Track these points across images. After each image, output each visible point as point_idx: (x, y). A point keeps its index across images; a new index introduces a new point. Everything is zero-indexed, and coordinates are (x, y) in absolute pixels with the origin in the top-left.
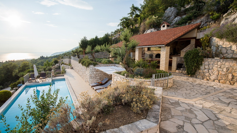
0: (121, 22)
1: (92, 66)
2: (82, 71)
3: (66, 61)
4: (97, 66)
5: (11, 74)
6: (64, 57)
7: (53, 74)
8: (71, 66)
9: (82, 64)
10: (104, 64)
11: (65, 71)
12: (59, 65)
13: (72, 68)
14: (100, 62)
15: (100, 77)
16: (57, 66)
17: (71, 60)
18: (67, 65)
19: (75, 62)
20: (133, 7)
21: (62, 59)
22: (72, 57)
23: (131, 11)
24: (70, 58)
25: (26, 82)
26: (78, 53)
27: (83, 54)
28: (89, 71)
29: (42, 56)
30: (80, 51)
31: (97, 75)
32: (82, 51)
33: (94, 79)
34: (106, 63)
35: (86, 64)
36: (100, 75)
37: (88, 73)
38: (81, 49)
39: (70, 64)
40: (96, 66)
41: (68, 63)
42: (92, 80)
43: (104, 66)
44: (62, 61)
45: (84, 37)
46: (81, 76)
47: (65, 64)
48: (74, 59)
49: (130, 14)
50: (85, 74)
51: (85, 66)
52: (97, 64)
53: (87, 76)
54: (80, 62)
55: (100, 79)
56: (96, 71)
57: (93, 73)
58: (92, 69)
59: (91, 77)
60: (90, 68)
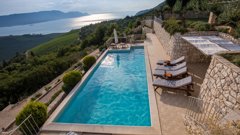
1: (178, 34)
2: (164, 38)
3: (148, 22)
4: (187, 34)
6: (147, 18)
7: (133, 40)
8: (153, 30)
9: (166, 29)
10: (198, 31)
11: (145, 36)
12: (141, 27)
13: (154, 33)
14: (192, 27)
15: (188, 51)
16: (139, 28)
17: (154, 22)
18: (149, 28)
19: (157, 25)
21: (145, 20)
22: (155, 17)
24: (153, 18)
25: (109, 47)
26: (162, 12)
27: (169, 13)
28: (173, 41)
29: (128, 16)
30: (166, 9)
31: (184, 49)
32: (168, 9)
33: (179, 53)
34: (202, 30)
35: (170, 30)
36: (188, 48)
37: (172, 43)
38: (167, 6)
39: (152, 27)
40: (184, 34)
41: (150, 26)
42: (176, 54)
43: (198, 34)
44: (145, 22)
46: (162, 45)
47: (147, 27)
48: (157, 21)
50: (168, 43)
51: (169, 33)
52: (187, 31)
53: (170, 47)
54: (163, 26)
55: (187, 54)
56: (183, 42)
57: (179, 45)
58: (177, 38)
59: (175, 50)
60: (175, 36)
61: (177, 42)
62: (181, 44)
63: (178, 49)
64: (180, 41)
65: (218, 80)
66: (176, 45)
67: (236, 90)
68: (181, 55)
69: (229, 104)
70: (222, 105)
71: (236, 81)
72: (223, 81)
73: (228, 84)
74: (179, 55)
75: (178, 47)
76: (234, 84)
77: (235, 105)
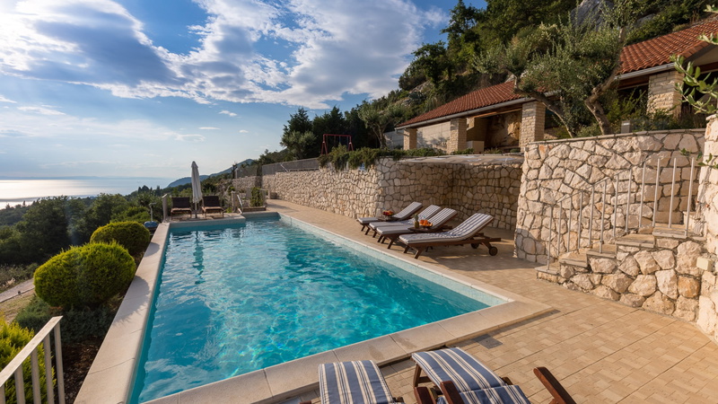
0: (417, 58)
1: (386, 161)
5: (64, 230)
13: (275, 197)
20: (462, 8)
23: (451, 21)
28: (376, 178)
29: (145, 187)
31: (404, 191)
33: (395, 201)
36: (412, 189)
37: (371, 185)
44: (231, 183)
45: (300, 111)
49: (449, 30)
56: (400, 176)
57: (392, 183)
58: (386, 170)
59: (384, 197)
60: (379, 168)
61: (387, 178)
62: (397, 182)
63: (392, 192)
64: (394, 175)
65: (569, 175)
66: (386, 184)
67: (626, 165)
68: (400, 205)
69: (622, 198)
70: (607, 210)
71: (615, 152)
72: (584, 170)
73: (598, 167)
74: (396, 206)
75: (392, 188)
76: (615, 158)
77: (637, 191)
